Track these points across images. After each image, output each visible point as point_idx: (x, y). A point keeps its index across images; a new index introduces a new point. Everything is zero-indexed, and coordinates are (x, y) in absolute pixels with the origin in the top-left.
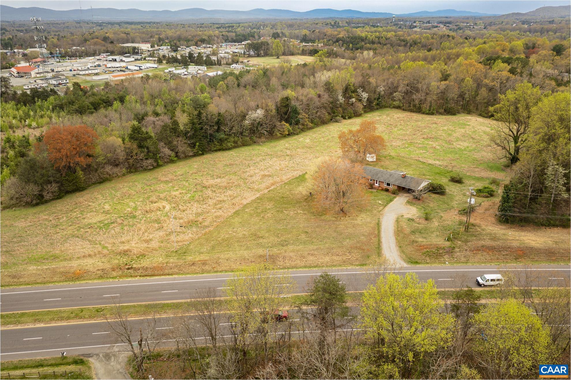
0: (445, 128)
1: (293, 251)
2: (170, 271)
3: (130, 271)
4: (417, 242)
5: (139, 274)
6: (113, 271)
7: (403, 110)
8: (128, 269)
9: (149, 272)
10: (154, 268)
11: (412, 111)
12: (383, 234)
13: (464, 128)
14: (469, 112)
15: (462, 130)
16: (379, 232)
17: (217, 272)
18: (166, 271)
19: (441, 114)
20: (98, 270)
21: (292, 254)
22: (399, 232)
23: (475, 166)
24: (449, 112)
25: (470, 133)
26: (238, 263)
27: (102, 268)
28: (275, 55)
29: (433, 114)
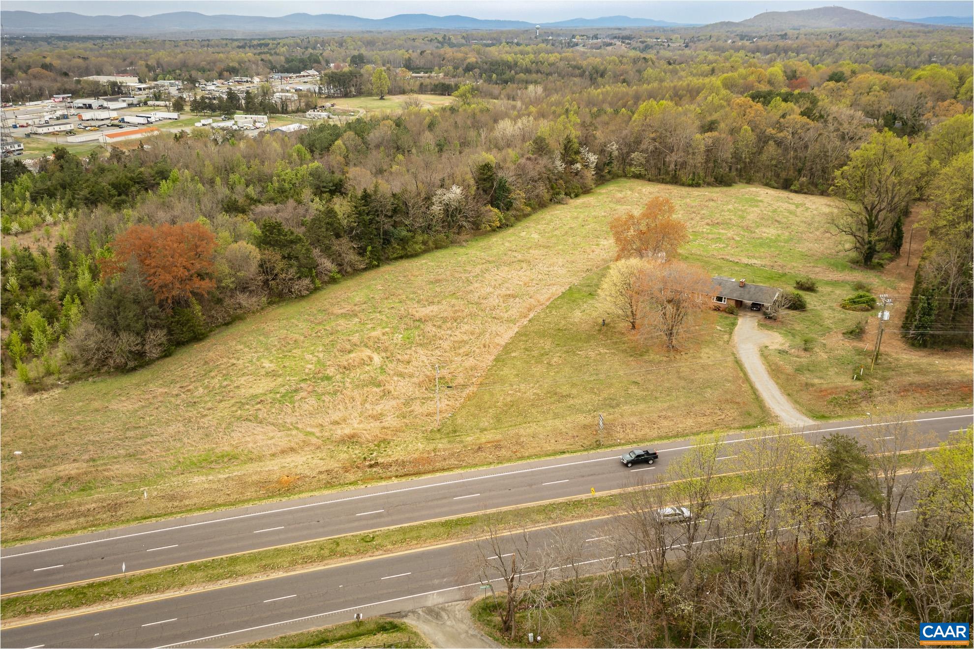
0: (730, 207)
1: (633, 414)
2: (445, 464)
3: (374, 469)
4: (813, 385)
5: (394, 474)
6: (346, 472)
7: (649, 180)
8: (371, 466)
9: (409, 468)
10: (415, 462)
11: (663, 181)
12: (753, 377)
13: (757, 206)
14: (749, 181)
15: (755, 209)
16: (745, 374)
17: (522, 458)
18: (438, 465)
19: (709, 184)
20: (321, 473)
21: (633, 419)
22: (775, 371)
23: (812, 264)
24: (722, 181)
25: (770, 214)
26: (553, 441)
27: (324, 468)
28: (378, 95)
29: (698, 185)
